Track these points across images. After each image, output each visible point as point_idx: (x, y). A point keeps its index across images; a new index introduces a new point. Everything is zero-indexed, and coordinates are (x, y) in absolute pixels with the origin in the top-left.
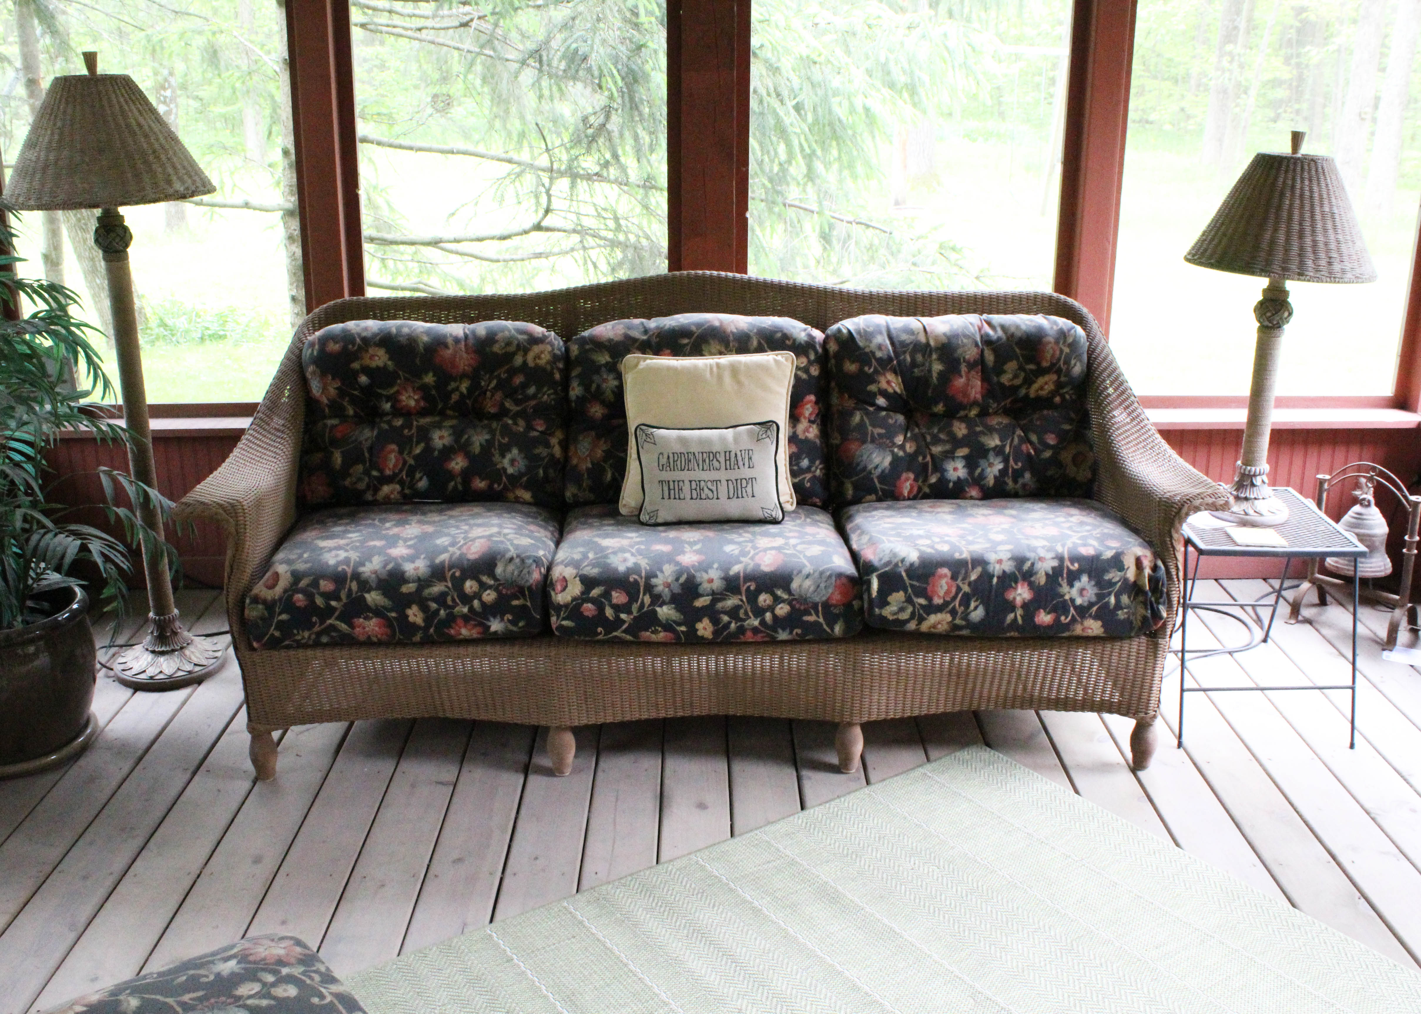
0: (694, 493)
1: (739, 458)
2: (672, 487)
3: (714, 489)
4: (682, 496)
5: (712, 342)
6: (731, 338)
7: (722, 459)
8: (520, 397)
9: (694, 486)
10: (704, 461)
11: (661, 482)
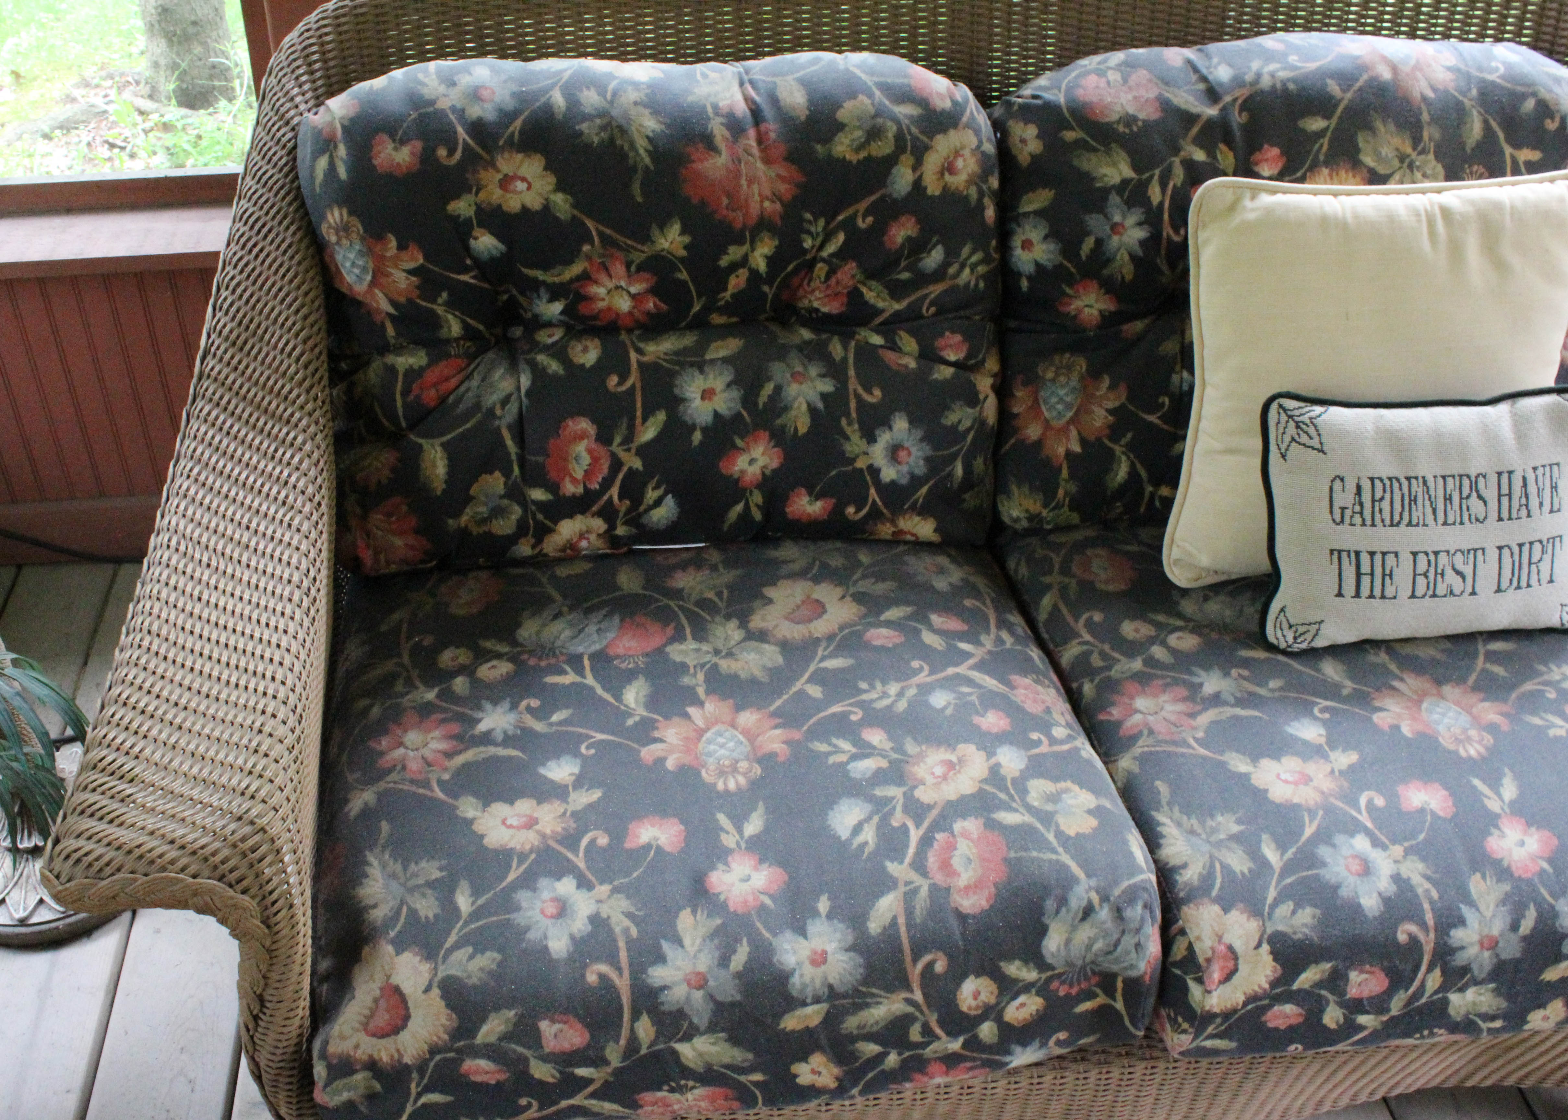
0: (1421, 581)
1: (1532, 489)
2: (1365, 568)
3: (1468, 571)
4: (1390, 591)
5: (1379, 125)
6: (1425, 117)
7: (1491, 494)
8: (905, 276)
9: (1422, 566)
10: (1448, 499)
11: (1337, 553)
